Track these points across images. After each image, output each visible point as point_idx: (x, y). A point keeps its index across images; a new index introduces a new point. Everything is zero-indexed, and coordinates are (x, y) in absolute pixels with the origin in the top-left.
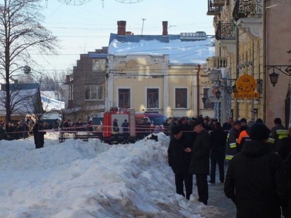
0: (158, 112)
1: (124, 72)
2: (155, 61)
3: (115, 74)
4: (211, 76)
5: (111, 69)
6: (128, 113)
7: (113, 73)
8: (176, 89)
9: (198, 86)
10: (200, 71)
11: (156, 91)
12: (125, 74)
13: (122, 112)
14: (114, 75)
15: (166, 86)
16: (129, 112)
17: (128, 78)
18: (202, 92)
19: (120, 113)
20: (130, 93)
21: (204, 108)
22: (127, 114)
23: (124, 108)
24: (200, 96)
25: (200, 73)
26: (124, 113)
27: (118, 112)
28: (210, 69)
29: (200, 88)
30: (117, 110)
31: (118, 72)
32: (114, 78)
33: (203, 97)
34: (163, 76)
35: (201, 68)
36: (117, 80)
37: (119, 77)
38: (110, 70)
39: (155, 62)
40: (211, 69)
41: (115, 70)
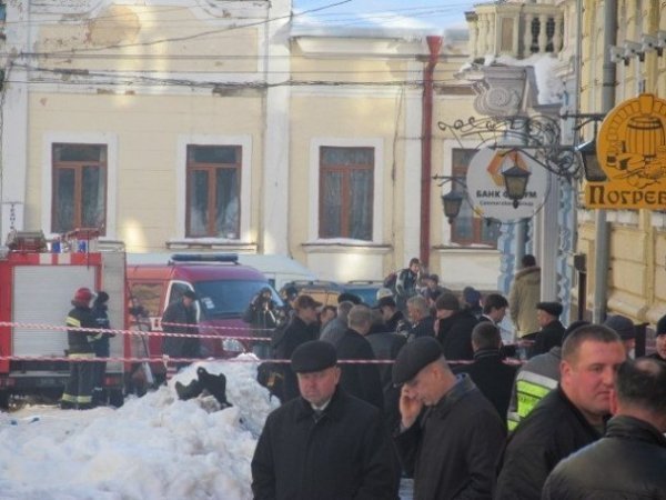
0: (234, 259)
1: (79, 64)
2: (226, 15)
3: (36, 75)
4: (487, 93)
5: (19, 49)
6: (94, 261)
7: (27, 68)
8: (324, 150)
9: (427, 139)
10: (438, 66)
11: (231, 155)
12: (85, 73)
13: (64, 257)
14: (32, 80)
15: (276, 136)
16: (98, 256)
17: (100, 92)
18: (443, 164)
19: (55, 262)
20: (105, 165)
21: (454, 239)
22: (89, 265)
23: (76, 234)
24: (435, 183)
25: (436, 76)
26: (77, 260)
27: (45, 258)
28: (480, 61)
29: (436, 145)
30: (39, 245)
31: (51, 64)
32: (29, 92)
33: (447, 188)
34: (262, 88)
35: (443, 50)
36: (43, 101)
37: (53, 87)
38: (14, 55)
39: (227, 22)
40: (488, 61)
41: (35, 55)
